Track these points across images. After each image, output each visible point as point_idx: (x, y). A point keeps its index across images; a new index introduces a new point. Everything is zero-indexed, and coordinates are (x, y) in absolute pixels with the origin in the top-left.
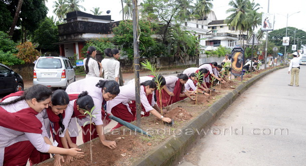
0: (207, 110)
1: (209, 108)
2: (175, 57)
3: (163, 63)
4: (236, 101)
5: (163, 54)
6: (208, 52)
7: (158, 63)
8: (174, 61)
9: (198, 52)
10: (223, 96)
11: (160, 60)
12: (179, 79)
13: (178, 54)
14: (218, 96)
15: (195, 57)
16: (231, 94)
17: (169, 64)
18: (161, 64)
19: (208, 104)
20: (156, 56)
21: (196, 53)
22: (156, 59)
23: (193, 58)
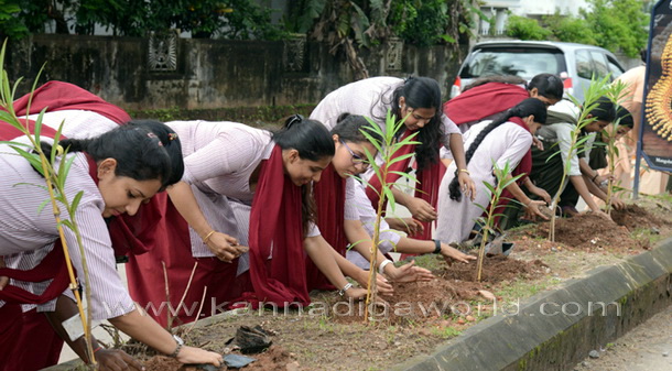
0: (422, 358)
1: (440, 347)
2: (310, 46)
3: (232, 76)
4: (643, 329)
5: (237, 23)
6: (523, 25)
7: (200, 74)
8: (307, 68)
9: (464, 20)
10: (557, 283)
11: (214, 57)
12: (280, 147)
13: (331, 28)
14: (521, 285)
15: (439, 57)
16: (611, 277)
17: (273, 89)
18: (215, 81)
19: (444, 327)
20: (185, 26)
21: (447, 29)
22: (183, 47)
23: (431, 57)
